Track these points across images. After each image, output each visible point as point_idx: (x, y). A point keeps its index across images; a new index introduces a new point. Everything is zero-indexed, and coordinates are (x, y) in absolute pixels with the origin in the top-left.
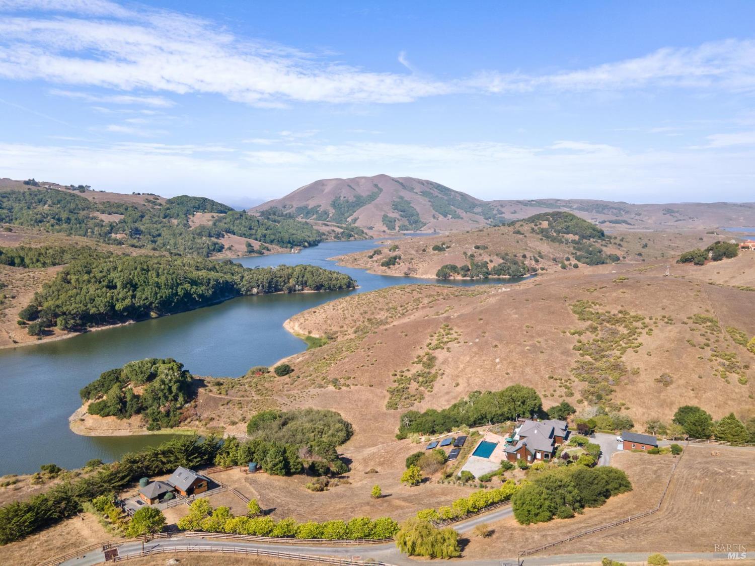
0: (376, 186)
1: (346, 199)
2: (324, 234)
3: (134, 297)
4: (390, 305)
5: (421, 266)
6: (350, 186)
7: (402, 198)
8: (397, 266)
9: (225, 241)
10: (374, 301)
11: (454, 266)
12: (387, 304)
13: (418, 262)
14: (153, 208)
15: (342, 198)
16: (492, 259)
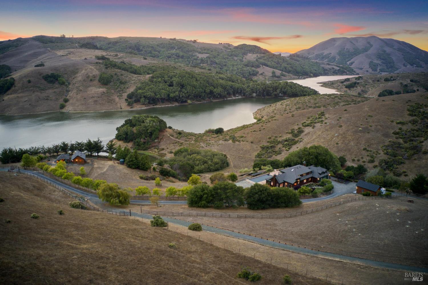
0: (369, 43)
1: (348, 50)
2: (327, 70)
3: (180, 91)
4: (317, 105)
5: (371, 89)
6: (352, 42)
7: (385, 51)
8: (355, 88)
9: (260, 70)
10: (307, 102)
11: (391, 90)
12: (315, 104)
13: (369, 87)
14: (226, 51)
15: (345, 50)
16: (419, 89)
